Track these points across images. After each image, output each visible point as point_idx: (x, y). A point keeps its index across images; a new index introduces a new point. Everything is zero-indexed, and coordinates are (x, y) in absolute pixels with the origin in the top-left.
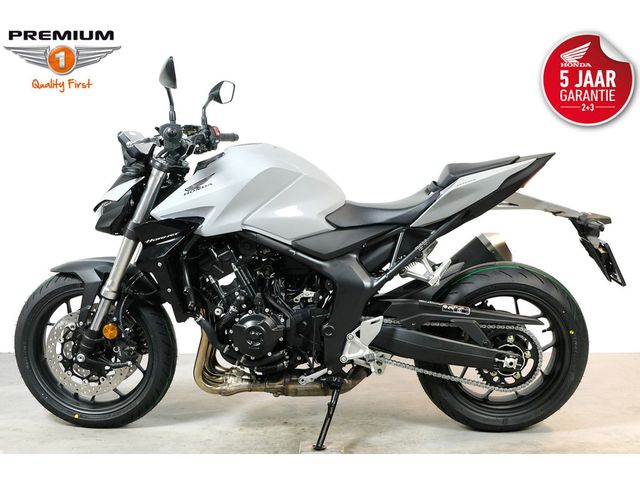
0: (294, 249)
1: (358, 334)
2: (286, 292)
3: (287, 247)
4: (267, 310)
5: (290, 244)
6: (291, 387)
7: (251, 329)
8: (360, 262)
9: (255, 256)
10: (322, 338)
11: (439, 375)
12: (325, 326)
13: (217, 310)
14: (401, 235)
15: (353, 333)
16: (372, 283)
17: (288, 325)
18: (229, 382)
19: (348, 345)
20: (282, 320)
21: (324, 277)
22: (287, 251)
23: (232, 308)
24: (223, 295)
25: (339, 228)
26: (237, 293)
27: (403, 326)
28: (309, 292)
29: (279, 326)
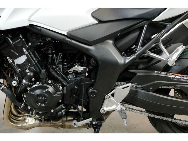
0: (68, 37)
1: (113, 95)
2: (63, 65)
3: (63, 37)
4: (50, 82)
5: (66, 34)
6: (67, 124)
7: (39, 95)
8: (115, 45)
9: (40, 42)
10: (88, 97)
11: (165, 118)
12: (91, 90)
13: (13, 82)
14: (145, 27)
15: (110, 94)
16: (125, 61)
17: (65, 91)
18: (27, 121)
19: (106, 102)
20: (61, 88)
21: (90, 56)
22: (64, 39)
23: (24, 81)
24: (18, 70)
25: (100, 22)
26: (27, 71)
27: (143, 89)
28: (79, 67)
29: (58, 92)
